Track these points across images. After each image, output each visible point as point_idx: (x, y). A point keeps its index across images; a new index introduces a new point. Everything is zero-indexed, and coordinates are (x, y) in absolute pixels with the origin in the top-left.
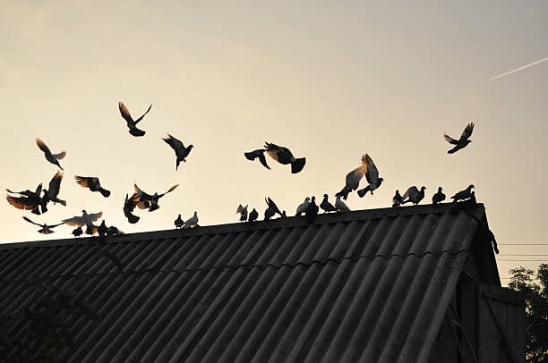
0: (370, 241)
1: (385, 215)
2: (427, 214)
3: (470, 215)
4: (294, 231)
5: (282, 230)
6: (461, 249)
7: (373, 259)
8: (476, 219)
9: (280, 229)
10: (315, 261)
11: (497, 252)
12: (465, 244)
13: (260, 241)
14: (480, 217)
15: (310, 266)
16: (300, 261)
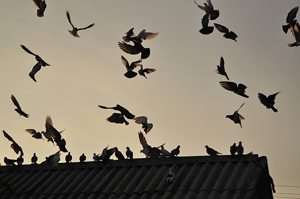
0: (186, 179)
1: (197, 161)
2: (227, 162)
3: (257, 165)
4: (132, 169)
5: (123, 168)
6: (250, 188)
7: (186, 193)
8: (261, 168)
9: (122, 167)
10: (146, 192)
11: (274, 192)
12: (253, 184)
13: (107, 175)
14: (263, 166)
15: (142, 195)
16: (135, 191)
